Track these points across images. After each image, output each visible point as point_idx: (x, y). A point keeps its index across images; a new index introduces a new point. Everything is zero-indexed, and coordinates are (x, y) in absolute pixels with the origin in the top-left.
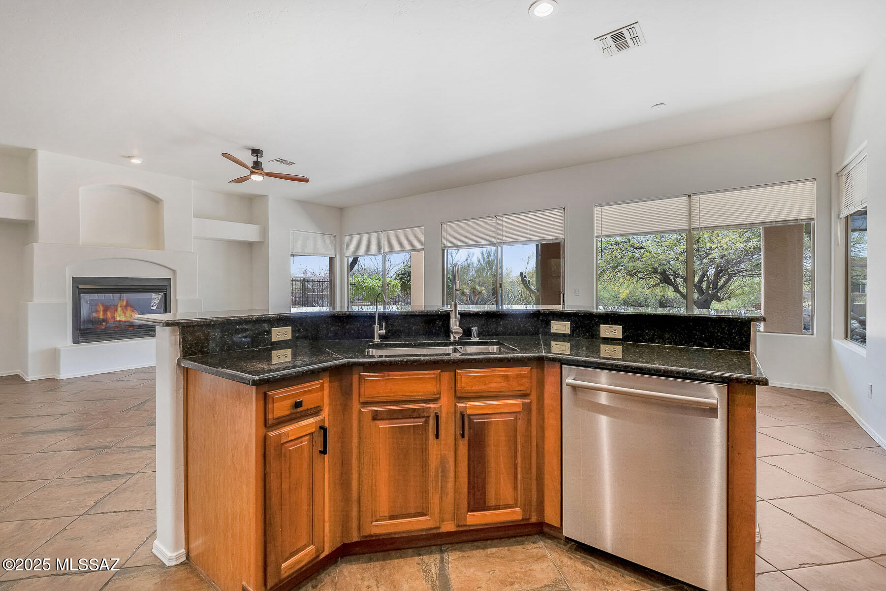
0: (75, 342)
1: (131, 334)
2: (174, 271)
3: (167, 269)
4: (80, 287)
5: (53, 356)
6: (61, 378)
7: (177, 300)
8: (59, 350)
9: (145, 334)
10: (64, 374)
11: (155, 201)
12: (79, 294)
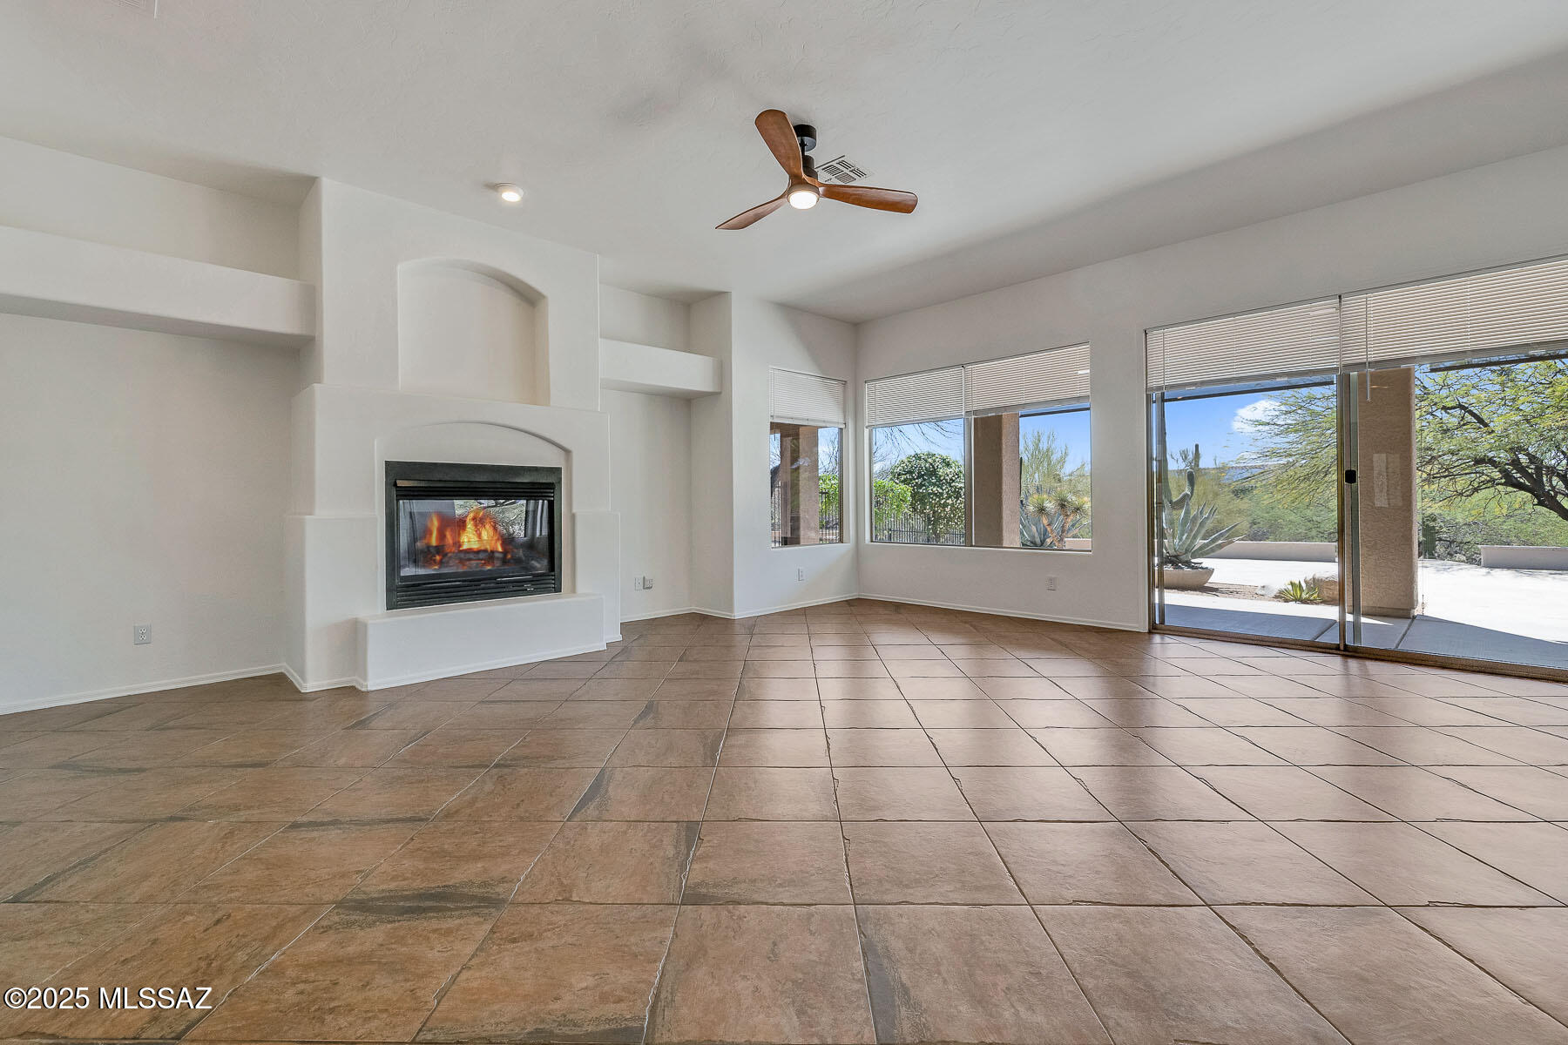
0: (391, 606)
1: (489, 588)
2: (567, 452)
3: (555, 447)
4: (400, 483)
5: (353, 637)
6: (370, 688)
7: (573, 517)
8: (365, 626)
9: (515, 588)
10: (376, 679)
11: (528, 298)
12: (398, 500)
